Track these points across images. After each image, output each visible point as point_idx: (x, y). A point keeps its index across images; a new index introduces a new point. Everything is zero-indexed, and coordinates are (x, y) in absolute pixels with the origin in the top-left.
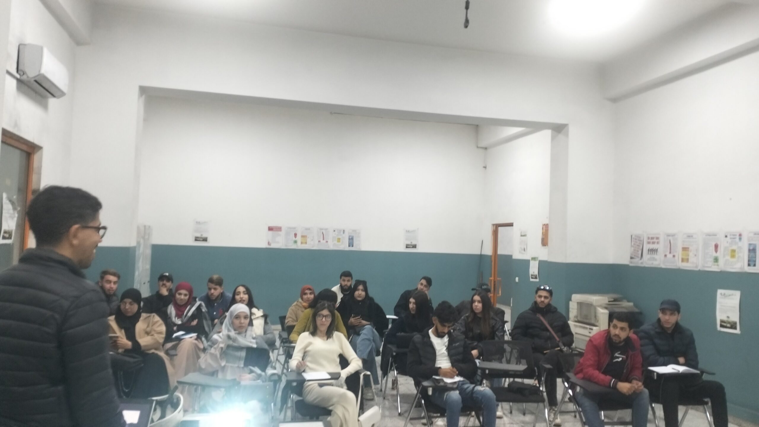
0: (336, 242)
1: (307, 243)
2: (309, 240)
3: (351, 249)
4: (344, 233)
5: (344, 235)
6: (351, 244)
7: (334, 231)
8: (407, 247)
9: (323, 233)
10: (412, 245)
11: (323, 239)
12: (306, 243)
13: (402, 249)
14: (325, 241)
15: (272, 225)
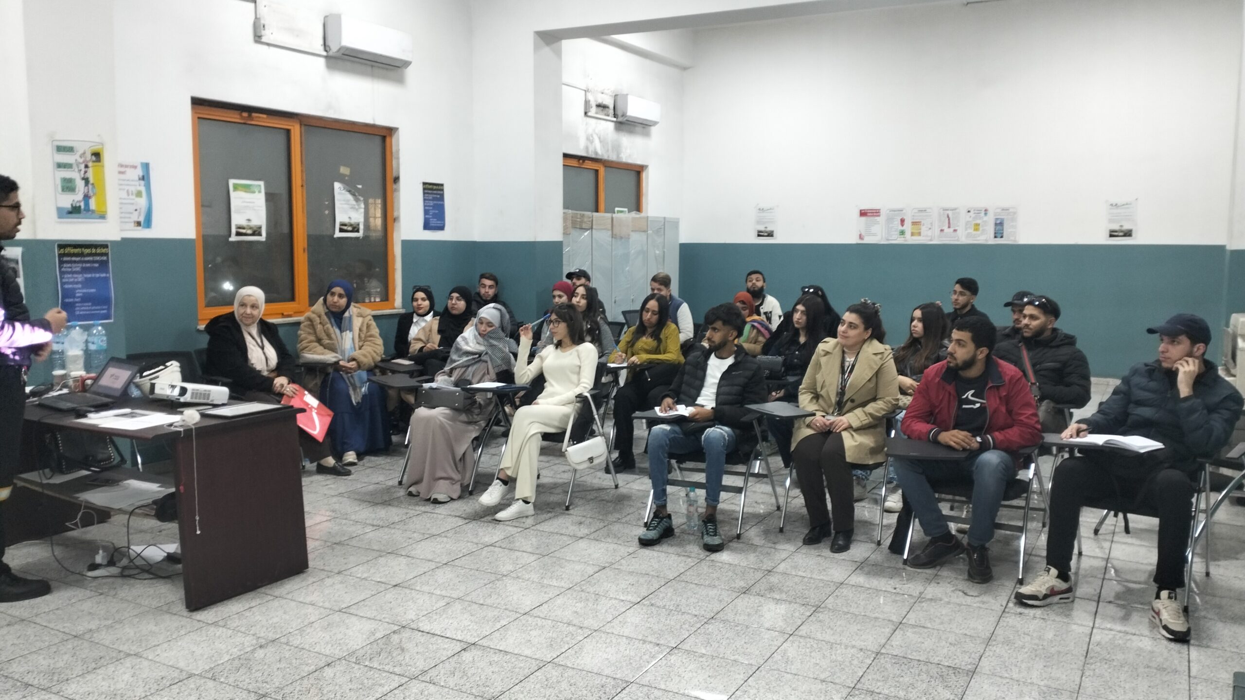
0: (971, 231)
1: (922, 234)
2: (924, 229)
3: (999, 241)
4: (986, 214)
5: (985, 218)
6: (998, 234)
7: (969, 212)
8: (1111, 236)
9: (948, 217)
10: (1122, 231)
11: (949, 227)
12: (919, 234)
13: (1102, 239)
14: (951, 230)
15: (865, 207)
